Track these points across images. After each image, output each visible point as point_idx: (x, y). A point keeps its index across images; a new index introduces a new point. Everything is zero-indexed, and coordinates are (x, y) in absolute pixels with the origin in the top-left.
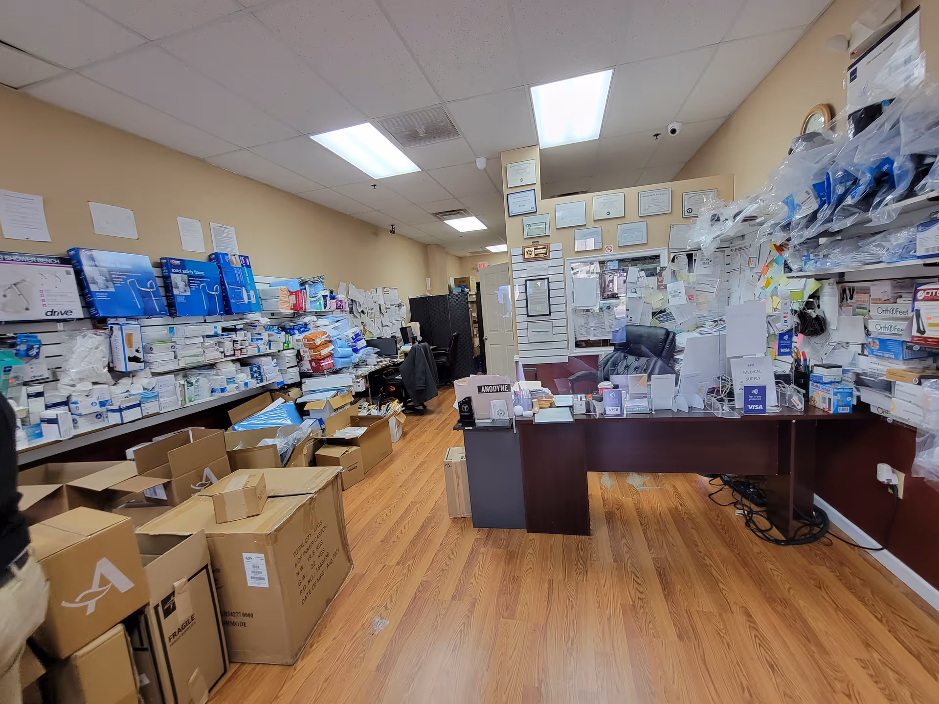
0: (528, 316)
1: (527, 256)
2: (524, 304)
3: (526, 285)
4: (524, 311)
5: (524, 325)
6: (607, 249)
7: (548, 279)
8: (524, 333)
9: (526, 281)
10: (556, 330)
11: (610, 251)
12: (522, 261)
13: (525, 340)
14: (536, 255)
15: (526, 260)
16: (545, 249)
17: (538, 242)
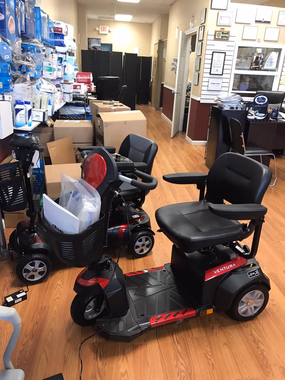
0: (210, 74)
1: (216, 37)
2: (209, 66)
3: (213, 55)
4: (209, 71)
5: (207, 79)
6: (258, 40)
7: (225, 53)
8: (206, 84)
9: (213, 52)
10: (224, 85)
11: (259, 42)
12: (213, 40)
13: (206, 88)
14: (222, 37)
15: (215, 39)
16: (227, 35)
17: (224, 29)
